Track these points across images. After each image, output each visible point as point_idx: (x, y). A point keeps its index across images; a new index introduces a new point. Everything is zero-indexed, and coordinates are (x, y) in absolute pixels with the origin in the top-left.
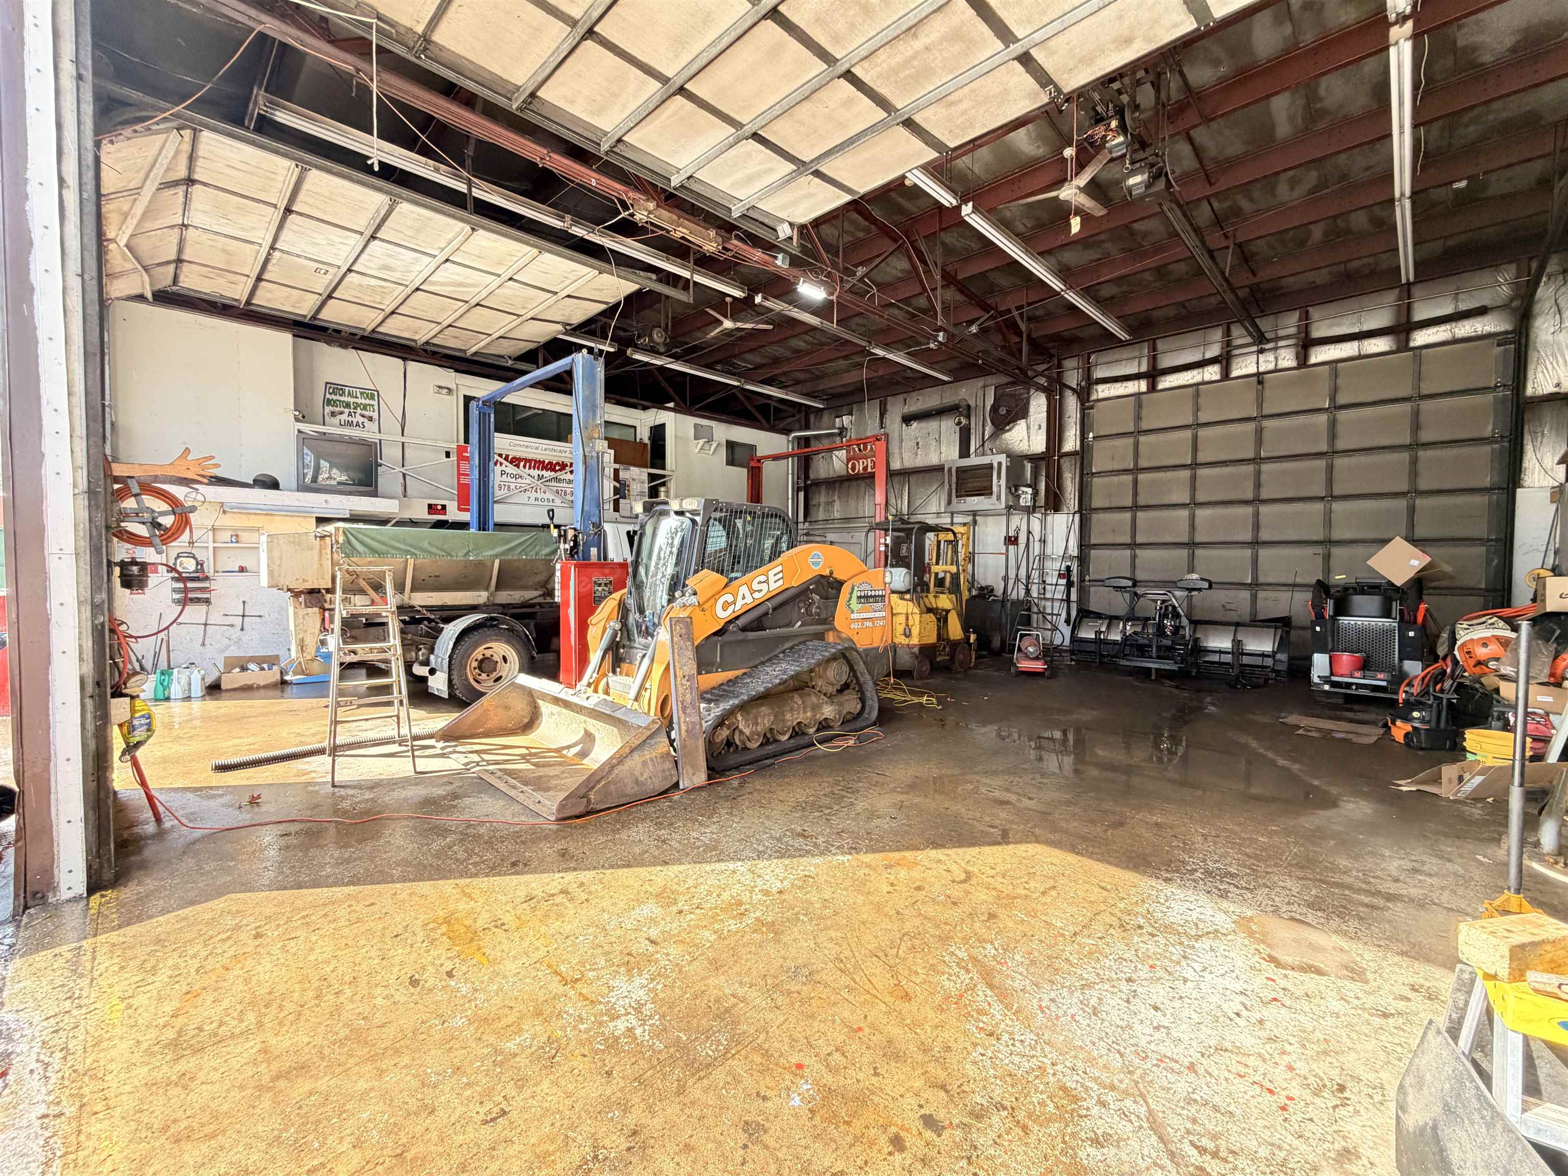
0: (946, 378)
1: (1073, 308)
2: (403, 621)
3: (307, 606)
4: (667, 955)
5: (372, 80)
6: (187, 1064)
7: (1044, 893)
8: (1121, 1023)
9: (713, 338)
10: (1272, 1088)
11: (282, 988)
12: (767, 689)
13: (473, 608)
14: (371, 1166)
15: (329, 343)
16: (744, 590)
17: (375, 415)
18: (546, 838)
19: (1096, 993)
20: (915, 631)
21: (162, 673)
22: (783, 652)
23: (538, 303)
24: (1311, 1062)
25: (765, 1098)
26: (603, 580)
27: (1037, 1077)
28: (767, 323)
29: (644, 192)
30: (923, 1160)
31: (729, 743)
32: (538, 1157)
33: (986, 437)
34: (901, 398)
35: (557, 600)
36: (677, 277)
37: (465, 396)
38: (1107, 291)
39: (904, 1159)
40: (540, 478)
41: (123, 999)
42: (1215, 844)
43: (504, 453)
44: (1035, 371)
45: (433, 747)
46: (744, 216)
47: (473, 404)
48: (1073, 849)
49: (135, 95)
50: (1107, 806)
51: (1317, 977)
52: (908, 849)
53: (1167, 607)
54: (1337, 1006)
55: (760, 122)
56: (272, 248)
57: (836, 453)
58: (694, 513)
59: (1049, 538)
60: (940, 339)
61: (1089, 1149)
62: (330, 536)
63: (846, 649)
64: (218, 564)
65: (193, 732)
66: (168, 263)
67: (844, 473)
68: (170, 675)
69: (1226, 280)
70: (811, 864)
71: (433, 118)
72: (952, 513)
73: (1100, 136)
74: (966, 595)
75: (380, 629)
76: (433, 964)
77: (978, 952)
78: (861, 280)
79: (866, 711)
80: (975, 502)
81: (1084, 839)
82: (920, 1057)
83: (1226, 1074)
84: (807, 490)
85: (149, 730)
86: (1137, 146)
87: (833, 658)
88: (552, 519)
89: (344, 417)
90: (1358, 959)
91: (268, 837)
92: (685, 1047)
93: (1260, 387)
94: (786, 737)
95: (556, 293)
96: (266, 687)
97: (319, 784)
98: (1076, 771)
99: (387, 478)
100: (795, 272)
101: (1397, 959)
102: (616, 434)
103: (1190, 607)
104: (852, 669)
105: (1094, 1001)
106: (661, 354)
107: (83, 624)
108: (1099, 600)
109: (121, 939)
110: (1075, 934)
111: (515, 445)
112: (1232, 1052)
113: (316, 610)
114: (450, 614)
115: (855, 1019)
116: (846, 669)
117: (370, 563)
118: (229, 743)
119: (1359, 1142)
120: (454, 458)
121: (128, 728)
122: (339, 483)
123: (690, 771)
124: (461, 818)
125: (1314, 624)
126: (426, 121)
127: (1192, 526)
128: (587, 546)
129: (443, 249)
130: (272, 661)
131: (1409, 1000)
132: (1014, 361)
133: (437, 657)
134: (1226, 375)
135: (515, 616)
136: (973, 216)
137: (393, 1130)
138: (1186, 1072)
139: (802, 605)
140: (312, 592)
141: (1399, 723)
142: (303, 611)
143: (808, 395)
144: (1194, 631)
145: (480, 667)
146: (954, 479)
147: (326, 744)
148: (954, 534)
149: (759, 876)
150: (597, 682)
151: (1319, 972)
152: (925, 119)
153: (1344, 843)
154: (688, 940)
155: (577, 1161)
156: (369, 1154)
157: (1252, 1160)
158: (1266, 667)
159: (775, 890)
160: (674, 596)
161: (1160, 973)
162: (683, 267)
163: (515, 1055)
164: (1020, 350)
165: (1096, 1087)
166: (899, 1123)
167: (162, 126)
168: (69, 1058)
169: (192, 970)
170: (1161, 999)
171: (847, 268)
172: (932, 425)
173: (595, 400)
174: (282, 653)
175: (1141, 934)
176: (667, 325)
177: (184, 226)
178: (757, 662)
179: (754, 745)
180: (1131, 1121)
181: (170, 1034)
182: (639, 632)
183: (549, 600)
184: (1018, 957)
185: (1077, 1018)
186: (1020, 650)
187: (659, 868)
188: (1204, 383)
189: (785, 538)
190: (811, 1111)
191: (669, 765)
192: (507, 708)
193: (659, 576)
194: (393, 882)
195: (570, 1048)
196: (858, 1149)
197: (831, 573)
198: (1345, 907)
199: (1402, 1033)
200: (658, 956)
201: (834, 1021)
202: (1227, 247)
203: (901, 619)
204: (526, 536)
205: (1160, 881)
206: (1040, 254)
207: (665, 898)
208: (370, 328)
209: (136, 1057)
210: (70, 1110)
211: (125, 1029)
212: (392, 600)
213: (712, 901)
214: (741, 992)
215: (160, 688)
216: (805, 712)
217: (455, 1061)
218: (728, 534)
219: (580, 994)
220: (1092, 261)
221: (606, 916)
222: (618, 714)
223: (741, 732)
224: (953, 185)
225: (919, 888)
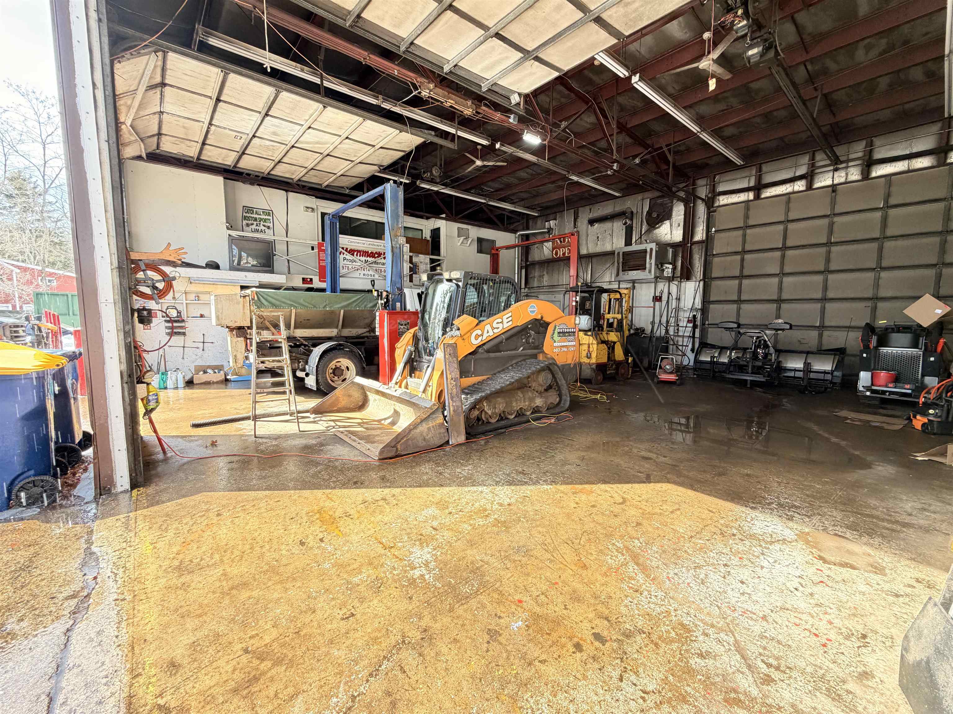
0: (617, 194)
1: (705, 144)
2: (290, 346)
3: (237, 337)
4: (443, 536)
5: (263, 13)
6: (186, 578)
7: (672, 512)
8: (719, 590)
9: (469, 172)
10: (817, 633)
11: (232, 543)
12: (502, 387)
13: (329, 339)
14: (282, 637)
15: (244, 182)
16: (488, 327)
17: (271, 225)
18: (373, 469)
19: (703, 572)
20: (594, 355)
21: (163, 374)
22: (512, 366)
23: (363, 153)
24: (844, 620)
25: (500, 617)
26: (403, 323)
27: (665, 617)
28: (503, 162)
29: (427, 77)
30: (593, 658)
31: (479, 419)
32: (372, 639)
33: (643, 232)
34: (588, 208)
35: (377, 333)
36: (448, 133)
37: (322, 213)
38: (728, 132)
39: (582, 656)
40: (366, 262)
41: (152, 544)
42: (786, 487)
43: (345, 247)
44: (678, 188)
45: (309, 417)
46: (489, 90)
47: (326, 217)
48: (692, 488)
49: (130, 32)
50: (716, 462)
51: (851, 570)
52: (587, 483)
53: (760, 341)
54: (863, 588)
55: (500, 26)
56: (210, 124)
57: (545, 244)
58: (458, 280)
59: (682, 298)
60: (615, 168)
61: (697, 660)
62: (249, 296)
63: (550, 364)
64: (189, 313)
65: (180, 406)
66: (153, 136)
67: (551, 257)
68: (167, 375)
69: (814, 119)
70: (528, 490)
71: (300, 36)
72: (619, 282)
73: (730, 21)
74: (627, 333)
75: (278, 350)
76: (312, 534)
77: (630, 545)
78: (564, 131)
79: (562, 402)
80: (634, 274)
81: (699, 482)
82: (592, 601)
83: (787, 623)
84: (527, 268)
85: (157, 402)
86: (755, 28)
87: (542, 370)
88: (373, 286)
89: (254, 227)
90: (880, 561)
91: (222, 463)
92: (454, 586)
93: (834, 194)
94: (513, 416)
95: (374, 146)
96: (217, 383)
97: (248, 435)
98: (695, 442)
99: (279, 262)
100: (521, 126)
101: (908, 562)
102: (411, 234)
103: (776, 342)
104: (554, 376)
105: (702, 576)
106: (437, 183)
107: (120, 342)
108: (713, 337)
109: (149, 513)
110: (691, 537)
111: (352, 242)
112: (791, 610)
113: (242, 339)
114: (316, 341)
115: (554, 577)
116: (550, 376)
117: (271, 312)
118: (199, 413)
119: (874, 668)
120: (316, 250)
121: (146, 401)
122: (252, 266)
123: (456, 434)
124: (325, 457)
125: (862, 352)
126: (296, 38)
127: (780, 289)
128: (394, 302)
129: (307, 120)
130: (220, 368)
131: (914, 587)
132: (663, 181)
133: (310, 366)
134: (810, 187)
135: (353, 343)
136: (639, 83)
137: (292, 620)
138: (761, 620)
139: (523, 337)
140: (240, 328)
141: (918, 417)
142: (235, 339)
143: (528, 208)
144: (778, 357)
145: (334, 373)
146: (621, 260)
147: (250, 414)
148: (621, 294)
149: (497, 495)
150: (401, 382)
151: (853, 567)
152: (610, 16)
153: (875, 491)
154: (455, 529)
155: (394, 643)
156: (281, 631)
157: (802, 673)
158: (827, 380)
159: (506, 503)
160: (446, 331)
161: (746, 562)
162: (451, 126)
163: (358, 585)
164: (668, 174)
165: (702, 625)
166: (580, 636)
167: (146, 51)
168: (127, 572)
169: (186, 531)
170: (746, 577)
171: (555, 123)
172: (607, 225)
173: (397, 213)
174: (225, 364)
175: (734, 539)
176: (441, 165)
177: (161, 113)
178: (496, 371)
179: (493, 421)
180: (724, 646)
181: (176, 563)
182: (425, 353)
183: (372, 334)
184: (654, 548)
185: (691, 585)
186: (660, 367)
187: (438, 488)
188: (794, 193)
189: (514, 295)
190: (527, 626)
191: (443, 430)
192: (350, 396)
193: (437, 321)
194: (289, 490)
195: (388, 583)
196: (554, 648)
197: (542, 318)
198: (873, 530)
199: (908, 607)
200: (438, 536)
201: (541, 578)
202: (816, 97)
203: (585, 347)
204: (358, 296)
205: (748, 508)
206: (684, 108)
207: (442, 505)
208: (266, 172)
209: (160, 574)
210: (129, 598)
211: (153, 559)
212: (284, 333)
213: (469, 508)
214: (486, 559)
215: (162, 382)
216: (525, 402)
217: (326, 586)
218: (478, 293)
219: (394, 555)
220: (720, 111)
221: (407, 513)
222: (413, 400)
223: (486, 413)
224: (627, 63)
225: (593, 506)
